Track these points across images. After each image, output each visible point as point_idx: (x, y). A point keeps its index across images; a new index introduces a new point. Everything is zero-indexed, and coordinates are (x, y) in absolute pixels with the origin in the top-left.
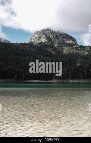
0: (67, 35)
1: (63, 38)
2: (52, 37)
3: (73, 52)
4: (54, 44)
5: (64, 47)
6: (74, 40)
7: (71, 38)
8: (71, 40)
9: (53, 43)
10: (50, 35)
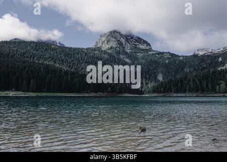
0: (139, 38)
1: (134, 42)
2: (123, 40)
3: (151, 60)
4: (126, 49)
5: (138, 53)
6: (148, 44)
7: (145, 42)
8: (145, 45)
9: (124, 48)
10: (120, 39)
